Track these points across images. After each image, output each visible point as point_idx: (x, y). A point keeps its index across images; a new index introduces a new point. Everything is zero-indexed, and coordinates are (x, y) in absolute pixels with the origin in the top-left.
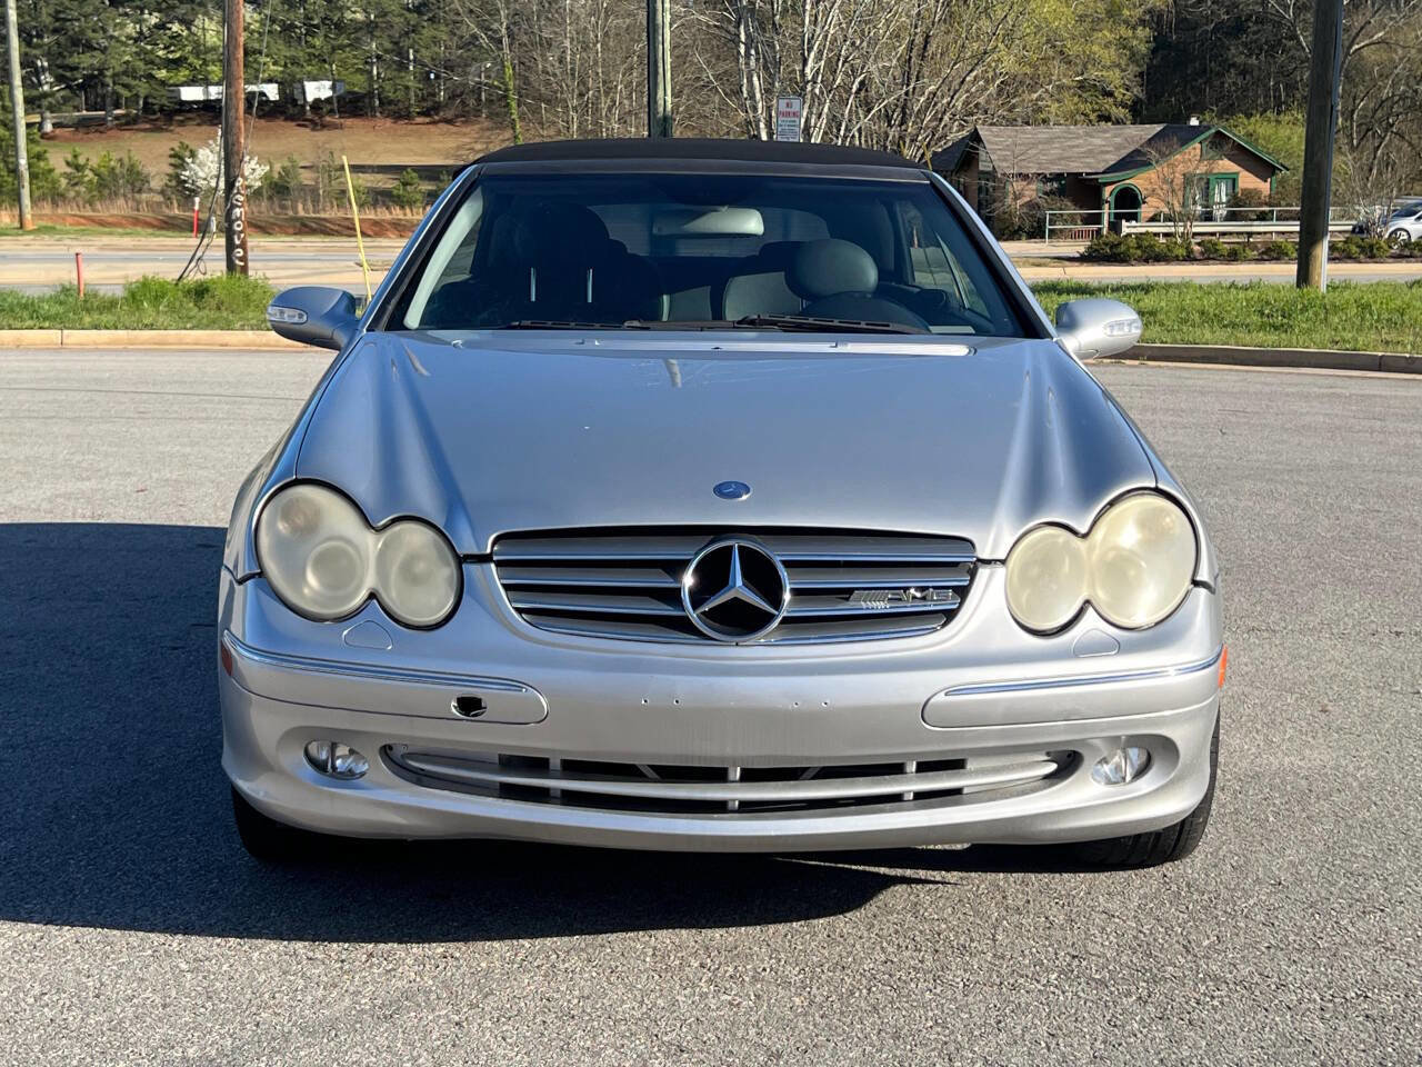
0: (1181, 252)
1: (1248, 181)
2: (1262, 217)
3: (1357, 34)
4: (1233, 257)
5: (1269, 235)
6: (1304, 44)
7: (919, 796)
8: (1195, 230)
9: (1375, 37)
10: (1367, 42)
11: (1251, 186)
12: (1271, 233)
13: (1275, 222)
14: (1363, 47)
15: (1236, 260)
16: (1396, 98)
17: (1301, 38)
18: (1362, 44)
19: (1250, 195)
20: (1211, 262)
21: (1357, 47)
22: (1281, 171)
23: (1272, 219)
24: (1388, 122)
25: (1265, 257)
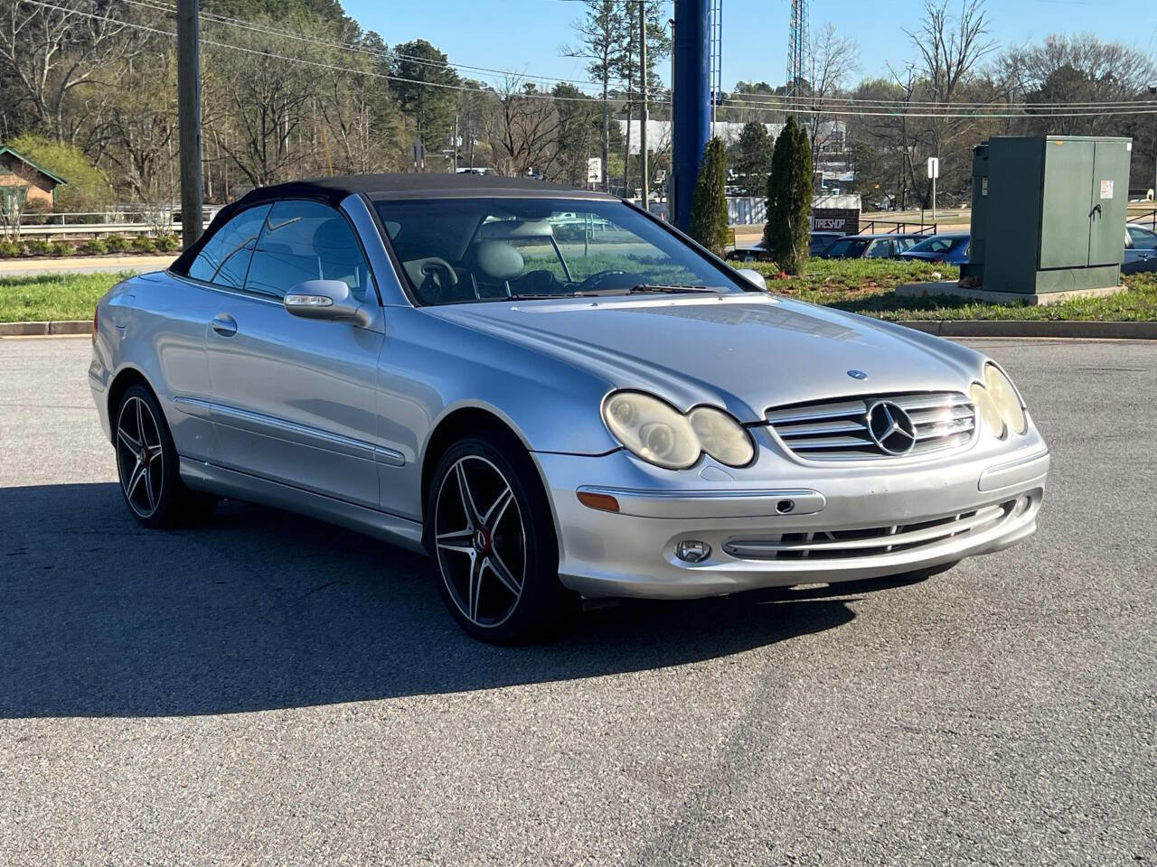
0: (15, 250)
1: (36, 193)
2: (51, 221)
3: (69, 74)
4: (58, 253)
5: (60, 236)
6: (27, 81)
7: (956, 534)
8: (22, 232)
9: (84, 77)
10: (77, 80)
11: (39, 196)
12: (62, 234)
13: (64, 225)
14: (75, 84)
15: (60, 256)
16: (105, 126)
17: (24, 76)
18: (73, 82)
19: (39, 204)
20: (41, 258)
21: (69, 84)
22: (60, 183)
23: (61, 224)
24: (101, 146)
25: (82, 252)
